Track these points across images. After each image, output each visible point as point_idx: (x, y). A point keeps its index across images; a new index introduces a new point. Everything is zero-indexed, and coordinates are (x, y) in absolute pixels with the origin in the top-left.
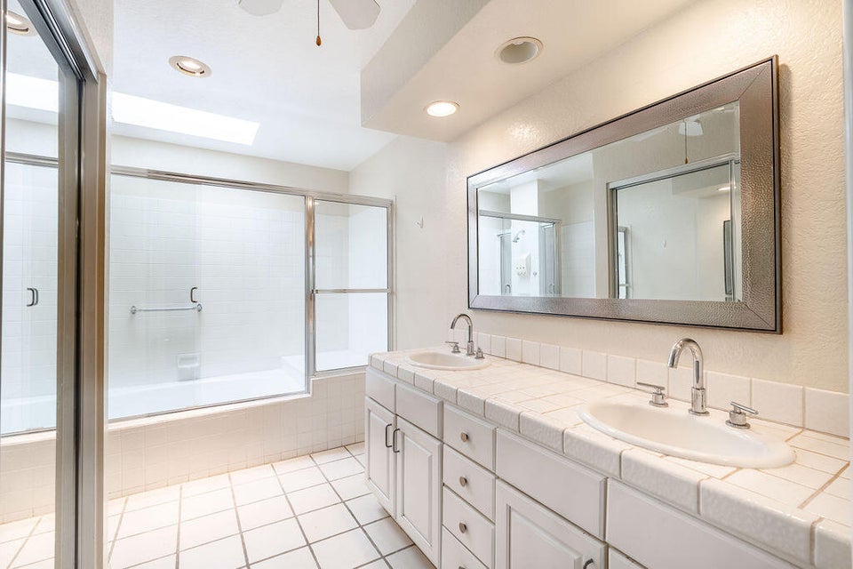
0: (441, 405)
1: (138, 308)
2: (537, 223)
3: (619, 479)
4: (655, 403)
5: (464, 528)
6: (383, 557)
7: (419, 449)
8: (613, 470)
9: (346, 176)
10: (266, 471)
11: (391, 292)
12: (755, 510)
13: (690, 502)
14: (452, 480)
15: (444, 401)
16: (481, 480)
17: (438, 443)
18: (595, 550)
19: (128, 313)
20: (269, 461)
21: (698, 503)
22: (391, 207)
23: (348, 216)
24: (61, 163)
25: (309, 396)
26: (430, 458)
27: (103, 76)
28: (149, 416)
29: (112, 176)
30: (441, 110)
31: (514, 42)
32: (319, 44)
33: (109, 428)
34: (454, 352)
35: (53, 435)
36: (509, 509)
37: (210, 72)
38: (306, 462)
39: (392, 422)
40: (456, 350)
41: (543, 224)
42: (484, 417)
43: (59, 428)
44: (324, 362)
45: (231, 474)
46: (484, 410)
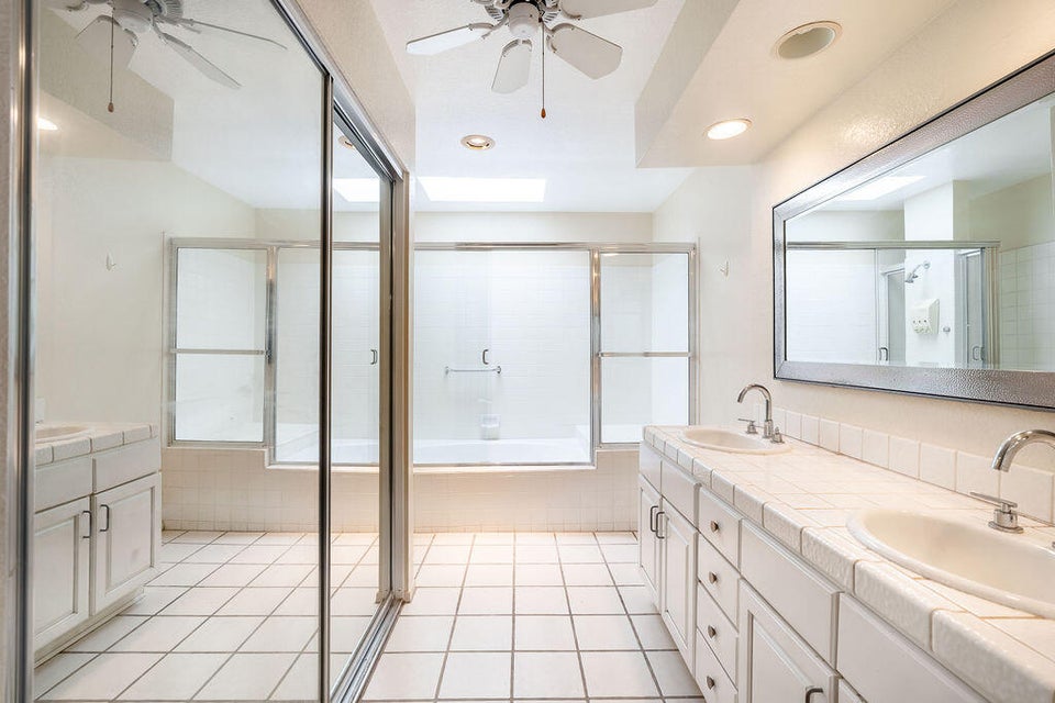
0: (698, 486)
1: (451, 367)
2: (952, 251)
3: (853, 596)
4: (998, 526)
5: (713, 632)
6: (643, 651)
7: (680, 536)
8: (846, 582)
9: (648, 219)
10: (547, 539)
11: (693, 357)
12: (990, 655)
13: (921, 635)
14: (704, 576)
15: (701, 485)
16: (728, 577)
17: (694, 531)
18: (824, 678)
19: (443, 373)
20: (553, 531)
21: (931, 636)
22: (693, 253)
23: (651, 266)
24: (381, 247)
25: (594, 468)
26: (687, 549)
27: (406, 173)
28: (460, 465)
29: (416, 252)
30: (727, 130)
31: (799, 32)
32: (543, 116)
33: (413, 471)
34: (749, 432)
35: (376, 470)
36: (751, 617)
37: (494, 143)
38: (588, 539)
39: (658, 504)
40: (752, 429)
41: (963, 251)
42: (733, 506)
43: (381, 465)
44: (610, 434)
45: (517, 534)
46: (733, 497)
